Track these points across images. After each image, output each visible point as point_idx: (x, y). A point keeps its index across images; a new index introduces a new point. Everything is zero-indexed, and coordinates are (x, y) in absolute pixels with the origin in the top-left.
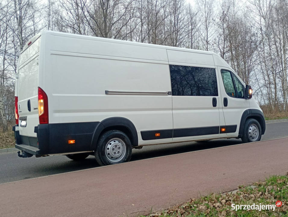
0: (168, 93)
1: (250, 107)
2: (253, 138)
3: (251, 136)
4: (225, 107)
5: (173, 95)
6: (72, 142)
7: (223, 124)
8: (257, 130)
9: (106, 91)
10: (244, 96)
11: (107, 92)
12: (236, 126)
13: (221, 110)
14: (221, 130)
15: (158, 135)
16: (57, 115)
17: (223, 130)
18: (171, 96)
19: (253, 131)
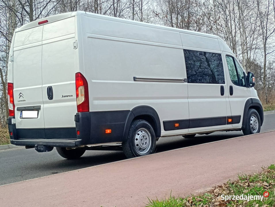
0: (184, 80)
1: (251, 97)
2: (254, 130)
3: (252, 128)
4: (231, 96)
5: (188, 82)
6: (108, 131)
7: (229, 114)
8: (257, 121)
9: (134, 77)
10: (245, 84)
11: (135, 79)
12: (240, 116)
13: (227, 99)
14: (228, 120)
15: (177, 125)
16: (96, 102)
17: (230, 120)
18: (186, 83)
19: (254, 122)
